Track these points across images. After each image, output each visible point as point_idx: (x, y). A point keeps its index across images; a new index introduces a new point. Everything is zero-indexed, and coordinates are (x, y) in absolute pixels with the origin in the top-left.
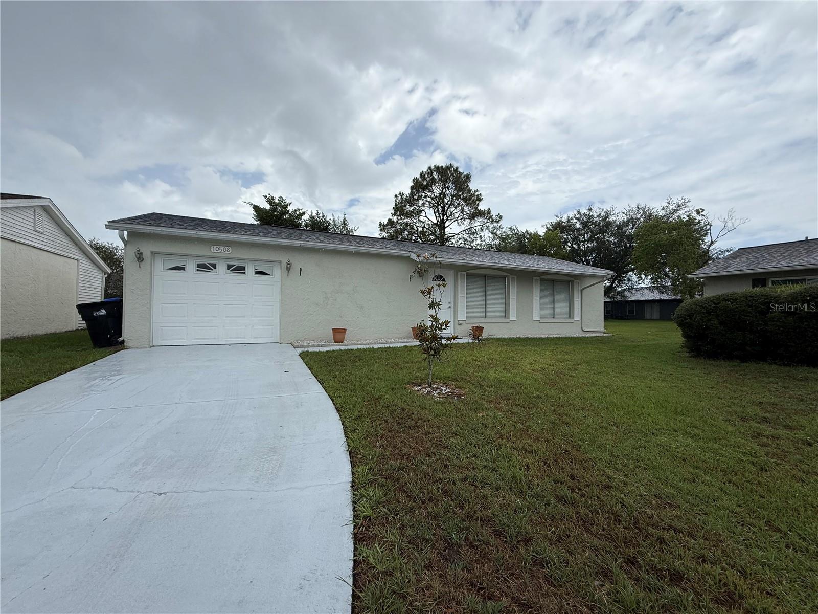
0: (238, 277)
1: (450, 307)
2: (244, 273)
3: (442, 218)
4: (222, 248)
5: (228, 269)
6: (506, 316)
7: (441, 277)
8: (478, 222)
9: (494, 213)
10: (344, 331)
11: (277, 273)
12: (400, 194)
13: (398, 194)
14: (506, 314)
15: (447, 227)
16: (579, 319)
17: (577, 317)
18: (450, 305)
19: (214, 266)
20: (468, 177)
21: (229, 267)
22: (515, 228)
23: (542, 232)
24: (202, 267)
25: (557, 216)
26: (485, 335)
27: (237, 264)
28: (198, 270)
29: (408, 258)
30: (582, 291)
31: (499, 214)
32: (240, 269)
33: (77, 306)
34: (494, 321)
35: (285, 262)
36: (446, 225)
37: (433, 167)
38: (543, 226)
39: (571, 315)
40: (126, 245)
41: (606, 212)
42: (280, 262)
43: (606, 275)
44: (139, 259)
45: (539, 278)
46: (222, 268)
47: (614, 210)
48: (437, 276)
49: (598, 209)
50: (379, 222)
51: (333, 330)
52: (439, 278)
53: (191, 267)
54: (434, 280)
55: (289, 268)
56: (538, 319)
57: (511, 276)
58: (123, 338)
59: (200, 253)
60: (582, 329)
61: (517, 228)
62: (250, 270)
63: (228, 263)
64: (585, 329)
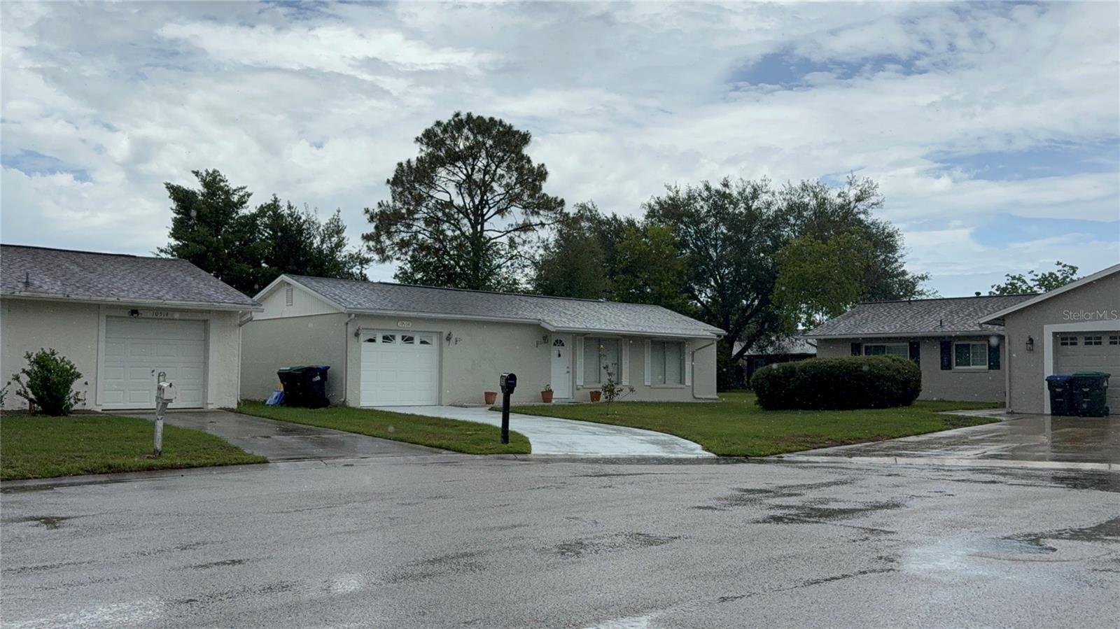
0: (408, 346)
1: (568, 372)
2: (412, 343)
4: (405, 323)
5: (403, 339)
7: (561, 341)
9: (570, 209)
10: (494, 394)
11: (435, 341)
14: (619, 379)
15: (488, 220)
16: (690, 384)
17: (688, 382)
18: (568, 370)
19: (393, 337)
20: (525, 138)
21: (403, 337)
22: (590, 206)
23: (640, 218)
24: (387, 339)
25: (669, 188)
26: (602, 399)
27: (409, 335)
28: (383, 342)
29: (538, 325)
30: (693, 353)
32: (408, 340)
35: (445, 334)
36: (485, 218)
37: (463, 117)
38: (643, 205)
39: (682, 381)
40: (347, 324)
41: (753, 187)
42: (441, 333)
43: (715, 337)
44: (357, 335)
45: (650, 341)
46: (398, 338)
47: (766, 185)
48: (557, 341)
49: (740, 184)
50: (367, 211)
51: (486, 393)
52: (559, 343)
53: (379, 339)
54: (555, 345)
55: (448, 339)
56: (650, 384)
57: (623, 339)
58: (343, 400)
59: (390, 326)
60: (693, 395)
61: (594, 207)
62: (417, 340)
63: (404, 335)
64: (697, 396)
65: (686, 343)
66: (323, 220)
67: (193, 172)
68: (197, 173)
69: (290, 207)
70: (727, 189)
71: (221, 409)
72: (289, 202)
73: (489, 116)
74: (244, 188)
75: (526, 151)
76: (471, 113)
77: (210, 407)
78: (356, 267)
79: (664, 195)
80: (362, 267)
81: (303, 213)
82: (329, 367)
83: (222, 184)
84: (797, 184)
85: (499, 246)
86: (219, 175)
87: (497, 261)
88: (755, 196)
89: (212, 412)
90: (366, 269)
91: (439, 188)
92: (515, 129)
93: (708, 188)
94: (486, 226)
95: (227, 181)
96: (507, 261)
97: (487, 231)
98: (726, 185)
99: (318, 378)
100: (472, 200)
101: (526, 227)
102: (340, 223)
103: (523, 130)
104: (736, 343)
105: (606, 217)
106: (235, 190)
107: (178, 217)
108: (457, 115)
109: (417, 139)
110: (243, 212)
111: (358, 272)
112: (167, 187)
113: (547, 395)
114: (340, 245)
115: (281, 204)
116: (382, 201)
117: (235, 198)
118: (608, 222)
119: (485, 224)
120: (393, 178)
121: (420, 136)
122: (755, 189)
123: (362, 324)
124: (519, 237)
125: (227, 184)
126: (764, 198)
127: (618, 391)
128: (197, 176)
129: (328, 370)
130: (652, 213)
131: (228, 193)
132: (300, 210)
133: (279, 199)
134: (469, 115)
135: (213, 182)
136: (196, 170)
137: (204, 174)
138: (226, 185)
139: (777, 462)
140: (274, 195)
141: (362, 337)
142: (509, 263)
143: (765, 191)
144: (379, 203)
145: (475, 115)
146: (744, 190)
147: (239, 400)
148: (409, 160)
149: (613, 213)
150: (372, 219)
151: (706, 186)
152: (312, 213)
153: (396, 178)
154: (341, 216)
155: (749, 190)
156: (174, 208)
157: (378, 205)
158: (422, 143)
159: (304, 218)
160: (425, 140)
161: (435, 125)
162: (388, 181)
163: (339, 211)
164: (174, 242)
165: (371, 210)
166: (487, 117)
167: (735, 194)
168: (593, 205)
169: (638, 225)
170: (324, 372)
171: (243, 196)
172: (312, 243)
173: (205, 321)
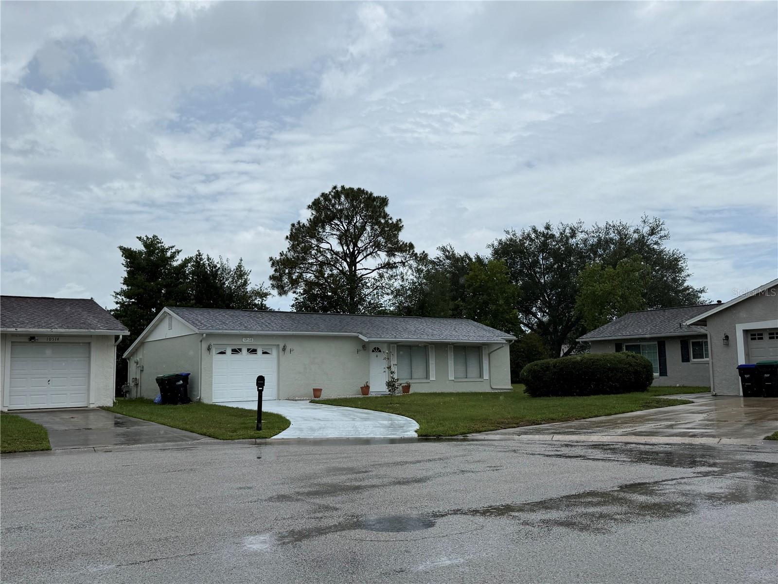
0: (253, 356)
1: (385, 372)
2: (256, 353)
3: (351, 250)
4: (248, 339)
5: (248, 351)
6: (427, 378)
7: (378, 349)
8: (398, 258)
9: (418, 250)
10: (320, 390)
11: (274, 352)
12: (299, 223)
13: (296, 223)
14: (427, 377)
15: (359, 262)
16: (488, 378)
17: (486, 377)
18: (385, 370)
19: (240, 350)
20: (384, 201)
21: (248, 350)
22: (449, 248)
23: (487, 254)
24: (235, 351)
25: (508, 232)
26: (411, 391)
27: (252, 347)
28: (232, 353)
29: (357, 337)
30: (489, 355)
31: (424, 252)
32: (253, 351)
33: (157, 380)
34: (418, 381)
35: (281, 347)
36: (357, 260)
37: (339, 189)
38: (489, 246)
39: (481, 376)
40: (201, 341)
41: (571, 228)
42: (278, 345)
43: (505, 342)
44: (209, 349)
45: (452, 346)
46: (244, 351)
47: (581, 227)
48: (375, 349)
49: (561, 227)
50: (271, 259)
51: (313, 389)
52: (377, 350)
53: (229, 351)
54: (373, 351)
55: (284, 349)
56: (453, 379)
57: (430, 346)
58: (198, 398)
59: (237, 343)
60: (491, 386)
61: (452, 249)
62: (260, 352)
63: (248, 348)
64: (494, 387)
65: (483, 346)
66: (233, 266)
67: (138, 238)
68: (140, 238)
69: (209, 259)
70: (549, 231)
71: (99, 407)
72: (208, 255)
73: (357, 187)
74: (173, 247)
75: (387, 210)
76: (344, 186)
77: (92, 406)
78: (258, 300)
79: (504, 237)
80: (263, 299)
81: (218, 263)
82: (190, 374)
83: (160, 245)
84: (602, 225)
85: (367, 281)
86: (157, 239)
87: (366, 291)
88: (573, 234)
89: (93, 410)
90: (265, 301)
91: (324, 241)
92: (375, 195)
93: (535, 231)
94: (359, 266)
95: (162, 243)
96: (374, 290)
97: (359, 270)
98: (548, 228)
99: (181, 382)
100: (348, 248)
101: (389, 266)
102: (242, 269)
103: (383, 195)
104: (563, 347)
105: (460, 256)
106: (167, 249)
107: (128, 269)
108: (335, 188)
109: (309, 207)
110: (175, 264)
111: (260, 302)
112: (121, 249)
113: (366, 389)
114: (245, 283)
115: (203, 257)
116: (283, 252)
117: (169, 254)
118: (462, 259)
119: (358, 265)
120: (290, 235)
121: (311, 204)
122: (572, 230)
123: (213, 342)
124: (387, 273)
125: (163, 244)
126: (580, 236)
127: (398, 386)
128: (140, 240)
129: (189, 376)
130: (496, 252)
131: (164, 251)
132: (216, 260)
133: (202, 253)
134: (343, 187)
135: (152, 245)
136: (139, 236)
137: (145, 238)
138: (161, 246)
139: (464, 440)
140: (198, 251)
141: (214, 351)
142: (375, 291)
143: (580, 231)
144: (281, 253)
145: (347, 187)
146: (564, 231)
147: (114, 400)
148: (299, 221)
149: (465, 252)
150: (273, 265)
151: (533, 229)
152: (225, 262)
153: (291, 235)
154: (243, 263)
155: (568, 231)
156: (124, 264)
157: (280, 255)
158: (312, 209)
159: (219, 266)
160: (314, 207)
161: (321, 196)
162: (287, 237)
163: (241, 260)
164: (125, 287)
165: (274, 258)
166: (355, 187)
167: (557, 235)
168: (451, 247)
169: (486, 261)
170: (185, 377)
171: (175, 253)
172: (224, 284)
173: (89, 343)
